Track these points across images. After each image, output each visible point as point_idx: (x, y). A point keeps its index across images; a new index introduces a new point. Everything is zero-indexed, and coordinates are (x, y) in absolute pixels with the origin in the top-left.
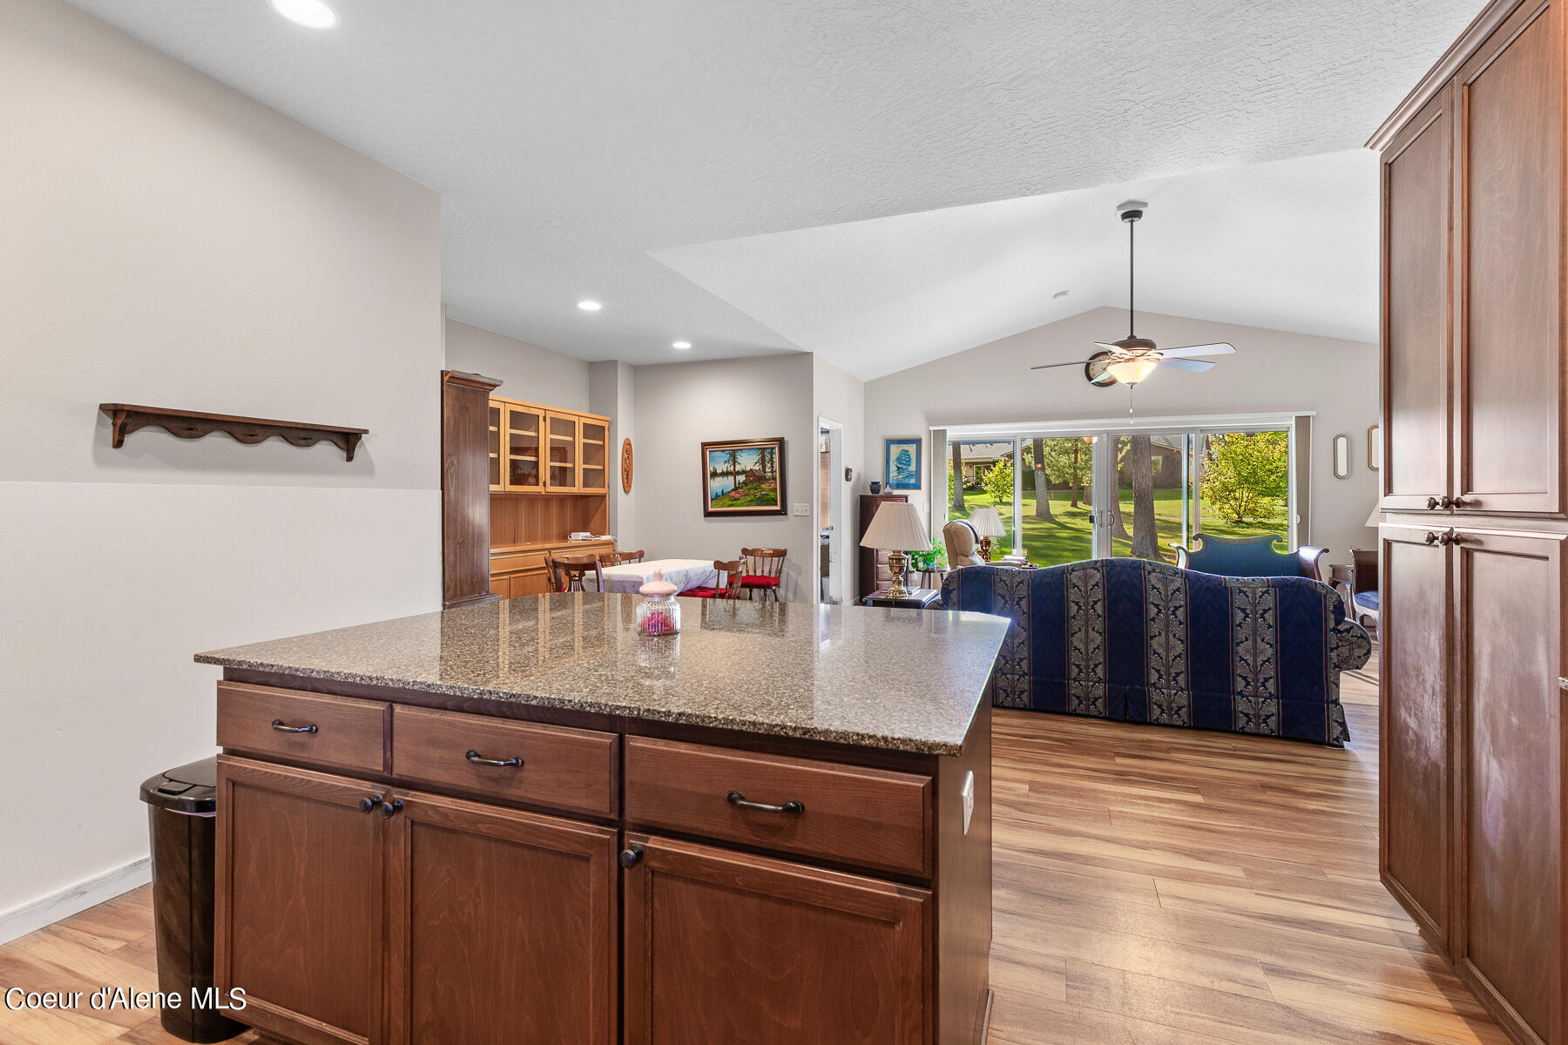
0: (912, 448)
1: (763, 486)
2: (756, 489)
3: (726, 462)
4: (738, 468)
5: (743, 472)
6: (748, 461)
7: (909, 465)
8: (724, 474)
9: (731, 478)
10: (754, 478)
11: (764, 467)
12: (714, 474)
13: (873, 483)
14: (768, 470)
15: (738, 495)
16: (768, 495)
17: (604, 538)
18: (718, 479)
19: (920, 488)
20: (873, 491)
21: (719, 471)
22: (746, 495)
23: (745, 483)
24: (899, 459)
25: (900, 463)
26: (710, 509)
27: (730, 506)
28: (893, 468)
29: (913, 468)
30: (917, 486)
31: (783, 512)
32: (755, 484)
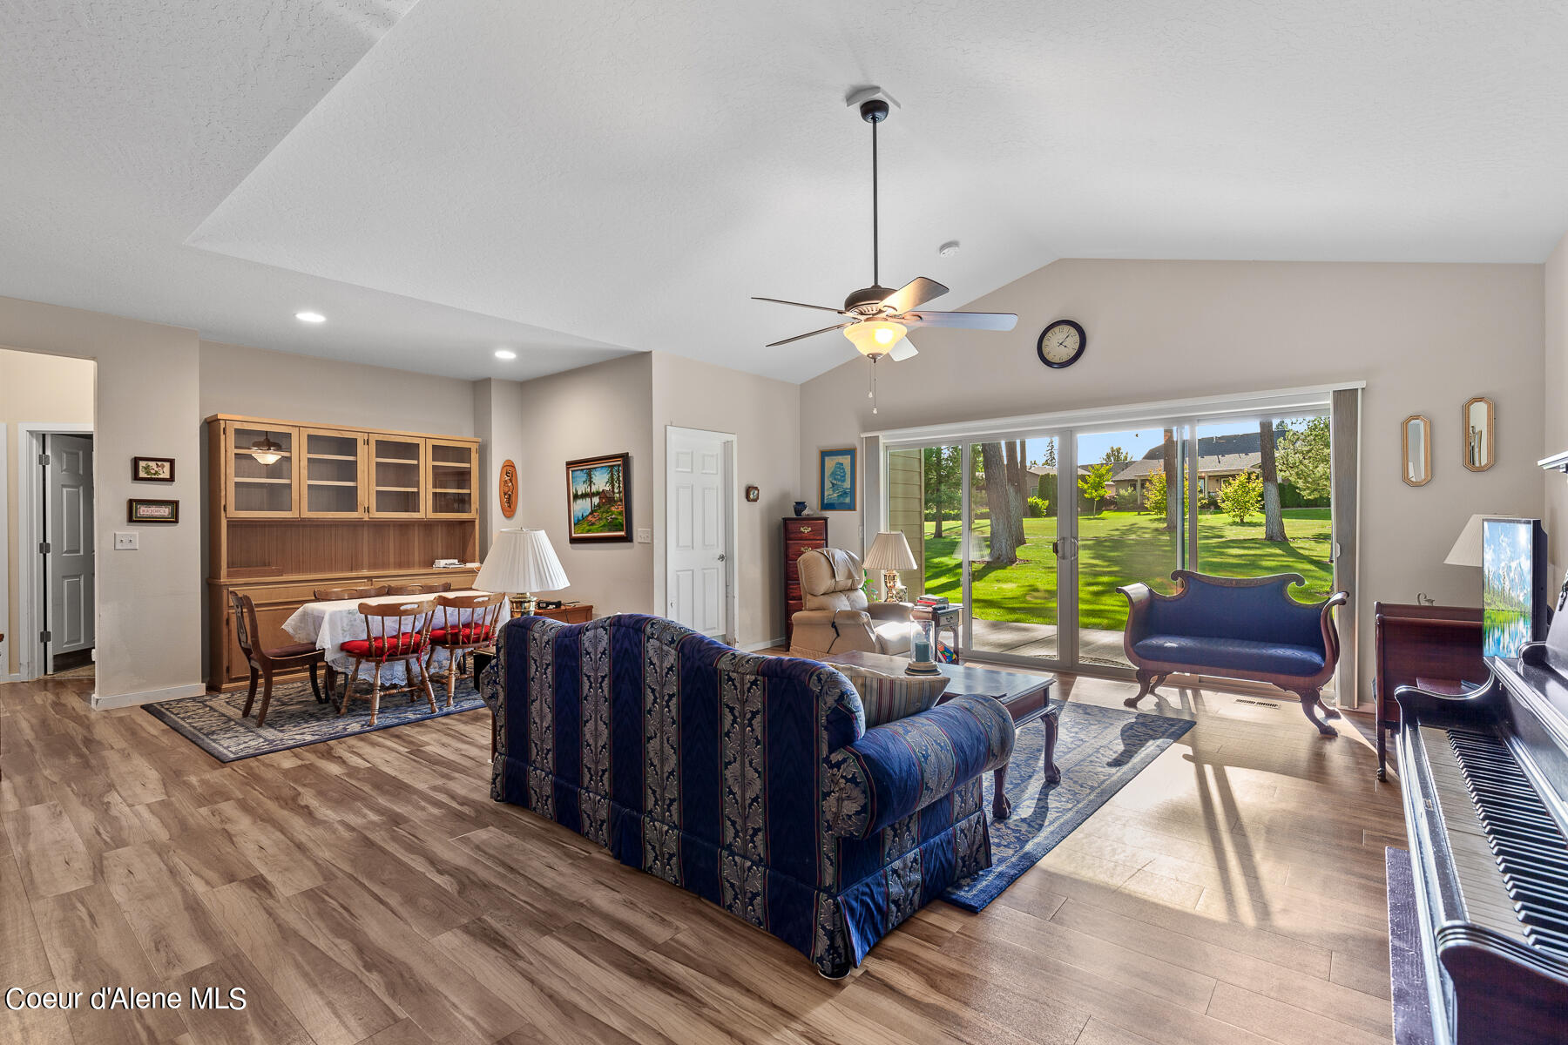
0: (846, 460)
1: (613, 509)
2: (608, 512)
3: (584, 482)
4: (594, 489)
5: (598, 493)
6: (601, 481)
7: (844, 481)
8: (584, 496)
9: (588, 500)
10: (606, 499)
11: (613, 488)
12: (576, 497)
13: (797, 503)
14: (616, 491)
15: (594, 520)
16: (617, 519)
17: (469, 565)
18: (579, 501)
19: (855, 510)
20: (797, 515)
21: (579, 493)
22: (600, 519)
23: (599, 506)
24: (833, 474)
25: (835, 479)
26: (574, 535)
27: (588, 531)
28: (828, 485)
29: (847, 485)
30: (851, 507)
31: (628, 538)
32: (606, 507)
